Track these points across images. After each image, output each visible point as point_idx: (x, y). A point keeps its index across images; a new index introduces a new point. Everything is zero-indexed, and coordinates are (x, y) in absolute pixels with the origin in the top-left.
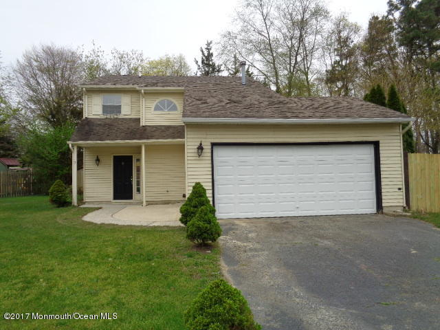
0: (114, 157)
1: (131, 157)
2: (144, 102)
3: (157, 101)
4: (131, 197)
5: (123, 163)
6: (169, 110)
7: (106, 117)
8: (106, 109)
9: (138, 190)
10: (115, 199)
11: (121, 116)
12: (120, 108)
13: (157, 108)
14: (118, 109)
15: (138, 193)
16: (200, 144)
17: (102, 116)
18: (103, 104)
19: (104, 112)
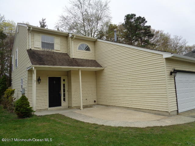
0: (49, 77)
1: (60, 78)
3: (79, 44)
4: (60, 105)
5: (55, 82)
6: (86, 50)
7: (44, 50)
8: (44, 44)
9: (64, 100)
10: (50, 106)
11: (54, 51)
14: (52, 46)
15: (64, 101)
16: (174, 70)
17: (41, 49)
18: (43, 41)
19: (43, 46)
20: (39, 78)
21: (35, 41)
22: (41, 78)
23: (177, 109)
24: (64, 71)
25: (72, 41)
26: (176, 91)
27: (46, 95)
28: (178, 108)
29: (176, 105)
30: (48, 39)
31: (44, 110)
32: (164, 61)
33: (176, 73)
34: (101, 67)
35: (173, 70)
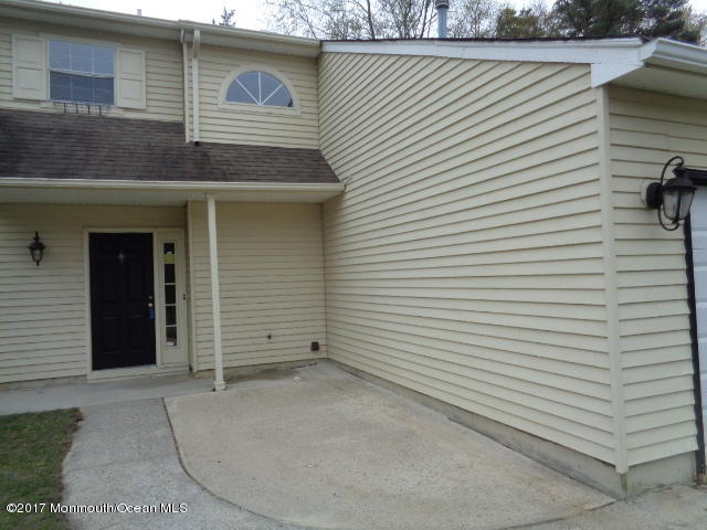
0: (92, 236)
2: (195, 71)
3: (232, 73)
4: (148, 358)
5: (121, 257)
6: (271, 102)
7: (60, 109)
8: (62, 84)
9: (172, 335)
10: (98, 364)
11: (114, 113)
12: (112, 88)
13: (235, 94)
14: (103, 89)
15: (171, 344)
16: (680, 171)
17: (49, 107)
18: (54, 69)
19: (56, 93)
20: (37, 238)
21: (14, 70)
22: (44, 239)
23: (696, 448)
24: (162, 207)
25: (190, 60)
26: (693, 317)
27: (77, 314)
28: (700, 437)
29: (692, 416)
30: (83, 58)
31: (69, 383)
32: (599, 107)
33: (692, 190)
34: (335, 179)
35: (670, 175)
